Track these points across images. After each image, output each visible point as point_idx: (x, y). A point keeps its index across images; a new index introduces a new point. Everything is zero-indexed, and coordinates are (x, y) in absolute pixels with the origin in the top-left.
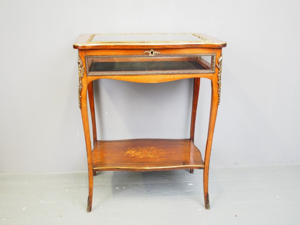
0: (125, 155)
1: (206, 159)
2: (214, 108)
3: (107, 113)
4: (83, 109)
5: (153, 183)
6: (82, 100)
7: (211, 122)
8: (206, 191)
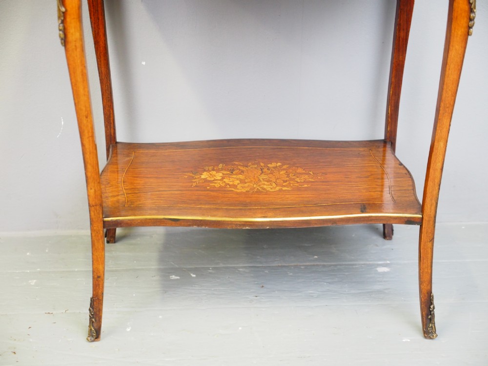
0: (194, 184)
1: (428, 195)
2: (456, 46)
3: (144, 63)
4: (71, 46)
5: (275, 264)
6: (68, 19)
7: (445, 87)
8: (425, 287)
